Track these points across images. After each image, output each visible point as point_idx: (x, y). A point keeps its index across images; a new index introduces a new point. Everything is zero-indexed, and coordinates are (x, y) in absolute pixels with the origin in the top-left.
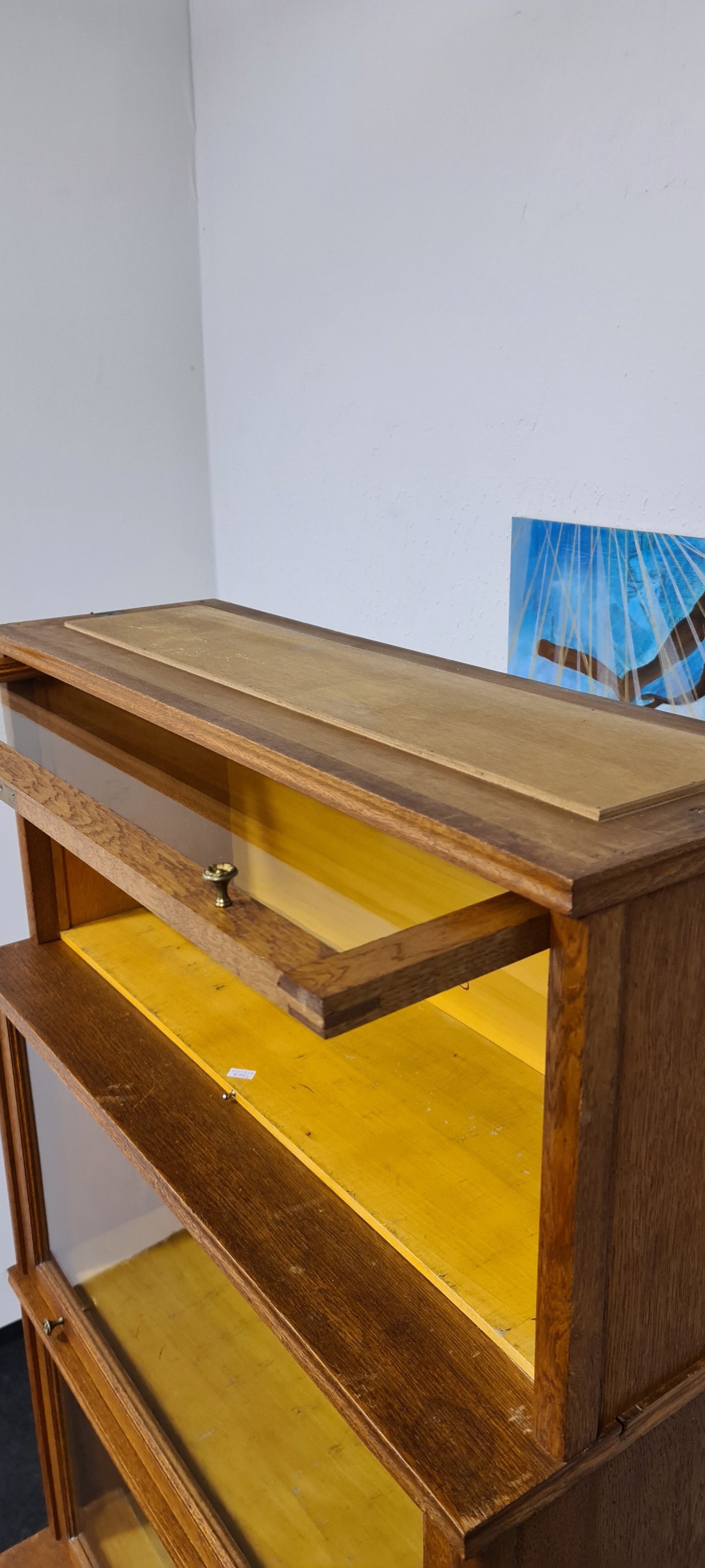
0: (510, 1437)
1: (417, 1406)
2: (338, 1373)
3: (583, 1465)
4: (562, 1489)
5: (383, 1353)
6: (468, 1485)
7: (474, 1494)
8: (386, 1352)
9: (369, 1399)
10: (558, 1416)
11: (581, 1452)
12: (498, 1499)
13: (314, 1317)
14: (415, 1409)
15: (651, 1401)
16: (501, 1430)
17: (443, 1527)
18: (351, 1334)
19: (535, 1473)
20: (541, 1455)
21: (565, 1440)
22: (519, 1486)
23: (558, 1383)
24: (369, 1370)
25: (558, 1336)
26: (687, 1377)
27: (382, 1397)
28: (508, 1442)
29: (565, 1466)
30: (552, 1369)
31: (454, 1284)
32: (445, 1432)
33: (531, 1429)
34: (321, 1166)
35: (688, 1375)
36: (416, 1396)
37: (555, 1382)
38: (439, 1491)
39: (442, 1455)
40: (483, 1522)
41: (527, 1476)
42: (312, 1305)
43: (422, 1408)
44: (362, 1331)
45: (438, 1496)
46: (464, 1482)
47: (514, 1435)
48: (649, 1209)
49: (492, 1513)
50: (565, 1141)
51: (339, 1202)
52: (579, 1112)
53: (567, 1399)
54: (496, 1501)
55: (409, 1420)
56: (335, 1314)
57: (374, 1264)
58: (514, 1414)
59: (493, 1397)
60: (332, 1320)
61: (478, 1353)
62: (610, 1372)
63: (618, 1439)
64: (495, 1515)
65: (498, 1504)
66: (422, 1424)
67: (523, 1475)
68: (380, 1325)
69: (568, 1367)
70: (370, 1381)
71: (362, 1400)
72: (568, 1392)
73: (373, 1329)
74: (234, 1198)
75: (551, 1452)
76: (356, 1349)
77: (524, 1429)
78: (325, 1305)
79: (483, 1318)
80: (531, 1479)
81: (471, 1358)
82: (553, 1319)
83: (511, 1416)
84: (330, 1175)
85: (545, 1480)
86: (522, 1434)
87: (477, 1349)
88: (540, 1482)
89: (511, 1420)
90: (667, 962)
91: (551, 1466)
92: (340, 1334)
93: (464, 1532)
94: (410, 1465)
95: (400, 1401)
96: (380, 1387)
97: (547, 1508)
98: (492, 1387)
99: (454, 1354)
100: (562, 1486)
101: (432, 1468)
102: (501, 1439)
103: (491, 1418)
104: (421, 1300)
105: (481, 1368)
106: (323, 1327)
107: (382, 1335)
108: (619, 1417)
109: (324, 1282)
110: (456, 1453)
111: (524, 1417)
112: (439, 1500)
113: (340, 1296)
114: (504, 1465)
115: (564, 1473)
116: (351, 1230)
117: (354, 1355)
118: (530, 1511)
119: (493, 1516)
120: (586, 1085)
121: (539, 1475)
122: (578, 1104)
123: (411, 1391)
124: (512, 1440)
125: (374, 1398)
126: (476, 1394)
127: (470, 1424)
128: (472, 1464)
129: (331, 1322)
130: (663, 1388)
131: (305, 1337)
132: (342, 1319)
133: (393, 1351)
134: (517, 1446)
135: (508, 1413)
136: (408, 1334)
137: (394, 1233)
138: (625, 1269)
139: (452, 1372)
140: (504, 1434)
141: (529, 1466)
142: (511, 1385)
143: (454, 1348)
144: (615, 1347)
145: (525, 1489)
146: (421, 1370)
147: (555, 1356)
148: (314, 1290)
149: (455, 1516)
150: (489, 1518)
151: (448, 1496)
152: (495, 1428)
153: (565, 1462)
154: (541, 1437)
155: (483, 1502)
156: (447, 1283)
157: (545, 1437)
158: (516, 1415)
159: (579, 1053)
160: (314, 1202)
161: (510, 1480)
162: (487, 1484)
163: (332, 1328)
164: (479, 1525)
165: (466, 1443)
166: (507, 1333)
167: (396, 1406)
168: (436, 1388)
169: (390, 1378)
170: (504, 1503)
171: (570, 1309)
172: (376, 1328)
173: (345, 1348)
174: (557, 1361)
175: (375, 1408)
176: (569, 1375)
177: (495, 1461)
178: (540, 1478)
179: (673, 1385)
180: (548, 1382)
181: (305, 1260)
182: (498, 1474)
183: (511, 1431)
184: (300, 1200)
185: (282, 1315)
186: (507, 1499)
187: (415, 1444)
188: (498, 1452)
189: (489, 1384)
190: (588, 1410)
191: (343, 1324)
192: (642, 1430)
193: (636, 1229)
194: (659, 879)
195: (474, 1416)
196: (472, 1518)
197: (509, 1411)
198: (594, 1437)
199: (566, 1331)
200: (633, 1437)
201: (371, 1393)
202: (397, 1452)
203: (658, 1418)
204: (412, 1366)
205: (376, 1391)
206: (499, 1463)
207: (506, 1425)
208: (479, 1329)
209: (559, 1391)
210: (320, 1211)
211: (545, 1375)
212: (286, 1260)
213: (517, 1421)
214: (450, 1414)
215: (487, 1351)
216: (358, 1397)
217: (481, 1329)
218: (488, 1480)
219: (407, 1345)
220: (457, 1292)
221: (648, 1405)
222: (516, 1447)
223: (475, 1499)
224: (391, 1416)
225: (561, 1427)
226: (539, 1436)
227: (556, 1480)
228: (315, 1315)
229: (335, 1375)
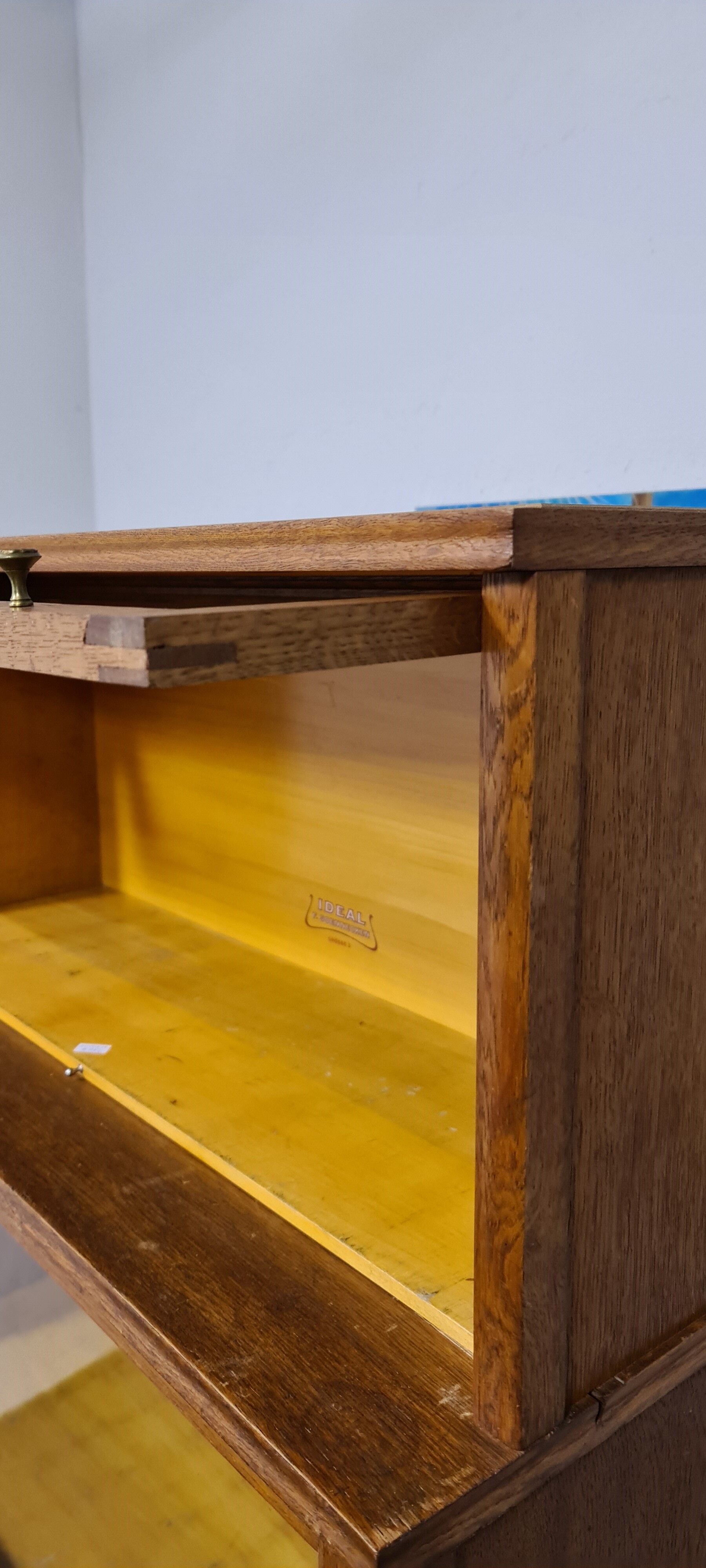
0: (440, 1423)
1: (309, 1392)
2: (197, 1358)
3: (547, 1459)
4: (518, 1493)
5: (261, 1333)
6: (382, 1486)
7: (391, 1498)
8: (267, 1332)
9: (241, 1388)
10: (509, 1375)
11: (543, 1437)
12: (427, 1502)
13: (168, 1296)
14: (306, 1396)
15: (635, 1371)
16: (429, 1416)
17: (346, 1551)
18: (219, 1313)
19: (479, 1467)
20: (487, 1443)
21: (521, 1413)
22: (457, 1484)
23: (509, 1323)
24: (241, 1353)
25: (507, 1246)
26: (681, 1341)
27: (258, 1383)
28: (438, 1430)
29: (523, 1456)
30: (499, 1301)
31: (362, 1246)
32: (348, 1421)
33: (471, 1412)
34: (188, 1132)
35: (683, 1338)
36: (306, 1380)
37: (504, 1321)
38: (340, 1496)
39: (344, 1451)
40: (405, 1534)
41: (468, 1471)
42: (166, 1283)
43: (316, 1393)
44: (234, 1309)
45: (338, 1503)
46: (377, 1483)
47: (448, 1420)
48: (626, 1073)
49: (417, 1521)
50: (510, 934)
51: (211, 1174)
52: (529, 883)
53: (521, 1344)
54: (423, 1506)
55: (296, 1409)
56: (197, 1291)
57: (253, 1235)
58: (447, 1395)
59: (416, 1376)
60: (192, 1298)
61: (394, 1327)
62: (579, 1315)
63: (594, 1423)
64: (423, 1523)
65: (428, 1509)
66: (315, 1413)
67: (462, 1469)
68: (259, 1301)
69: (522, 1292)
70: (243, 1365)
71: (231, 1389)
72: (523, 1334)
73: (250, 1306)
74: (70, 1174)
75: (501, 1439)
76: (225, 1330)
77: (461, 1412)
78: (185, 1282)
79: (401, 1281)
80: (473, 1475)
81: (385, 1332)
82: (499, 1221)
83: (442, 1398)
84: (200, 1141)
85: (494, 1475)
86: (458, 1419)
87: (394, 1322)
88: (487, 1478)
89: (441, 1402)
90: (639, 693)
91: (501, 1456)
92: (204, 1314)
93: (377, 1550)
94: (298, 1467)
95: (284, 1387)
96: (257, 1372)
97: (499, 1521)
98: (414, 1365)
99: (362, 1329)
100: (518, 1489)
101: (330, 1468)
102: (428, 1426)
103: (415, 1401)
104: (316, 1271)
105: (399, 1343)
106: (179, 1307)
107: (262, 1312)
108: (593, 1393)
109: (185, 1257)
110: (364, 1448)
111: (461, 1398)
112: (338, 1508)
113: (205, 1272)
114: (434, 1458)
115: (522, 1468)
116: (224, 1201)
117: (221, 1337)
118: (475, 1524)
119: (419, 1525)
120: (538, 843)
121: (485, 1468)
122: (526, 873)
123: (301, 1374)
124: (444, 1426)
125: (248, 1386)
126: (392, 1374)
127: (384, 1410)
128: (387, 1460)
129: (193, 1302)
130: (650, 1354)
131: (154, 1319)
132: (208, 1297)
133: (275, 1330)
134: (452, 1433)
135: (437, 1394)
136: (297, 1309)
137: (281, 1196)
138: (596, 1158)
139: (358, 1349)
140: (433, 1419)
141: (470, 1457)
142: (439, 1361)
143: (360, 1322)
144: (584, 1278)
145: (466, 1488)
146: (315, 1349)
147: (503, 1280)
148: (169, 1267)
149: (364, 1529)
150: (414, 1528)
151: (354, 1503)
152: (421, 1414)
153: (521, 1450)
154: (486, 1416)
155: (404, 1508)
156: (352, 1246)
157: (491, 1416)
158: (448, 1396)
159: (526, 791)
160: (178, 1174)
161: (444, 1477)
162: (409, 1483)
163: (191, 1307)
164: (399, 1538)
165: (379, 1434)
166: (434, 1297)
167: (279, 1393)
168: (335, 1368)
169: (271, 1361)
170: (436, 1508)
171: (523, 1200)
172: (254, 1305)
173: (209, 1330)
174: (507, 1286)
175: (248, 1398)
176: (524, 1306)
177: (420, 1454)
178: (486, 1472)
179: (663, 1351)
180: (494, 1325)
181: (159, 1235)
182: (426, 1470)
183: (443, 1416)
184: (158, 1173)
185: (122, 1297)
186: (439, 1502)
187: (305, 1438)
188: (426, 1442)
189: (410, 1361)
190: (551, 1369)
191: (208, 1303)
192: (625, 1415)
193: (610, 1098)
194: (627, 552)
195: (390, 1399)
196: (390, 1530)
197: (438, 1392)
198: (561, 1412)
199: (518, 1236)
200: (613, 1425)
201: (243, 1380)
202: (278, 1451)
203: (644, 1399)
204: (302, 1346)
205: (251, 1378)
206: (426, 1456)
207: (434, 1409)
208: (395, 1299)
209: (510, 1333)
210: (185, 1182)
211: (489, 1314)
212: (134, 1236)
213: (450, 1403)
214: (355, 1398)
215: (406, 1323)
216: (224, 1385)
217: (398, 1298)
218: (412, 1479)
219: (296, 1322)
220: (365, 1255)
221: (632, 1375)
222: (450, 1435)
223: (393, 1505)
224: (271, 1406)
225: (515, 1395)
226: (482, 1418)
227: (509, 1479)
228: (170, 1294)
229: (193, 1362)
